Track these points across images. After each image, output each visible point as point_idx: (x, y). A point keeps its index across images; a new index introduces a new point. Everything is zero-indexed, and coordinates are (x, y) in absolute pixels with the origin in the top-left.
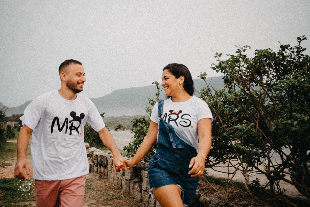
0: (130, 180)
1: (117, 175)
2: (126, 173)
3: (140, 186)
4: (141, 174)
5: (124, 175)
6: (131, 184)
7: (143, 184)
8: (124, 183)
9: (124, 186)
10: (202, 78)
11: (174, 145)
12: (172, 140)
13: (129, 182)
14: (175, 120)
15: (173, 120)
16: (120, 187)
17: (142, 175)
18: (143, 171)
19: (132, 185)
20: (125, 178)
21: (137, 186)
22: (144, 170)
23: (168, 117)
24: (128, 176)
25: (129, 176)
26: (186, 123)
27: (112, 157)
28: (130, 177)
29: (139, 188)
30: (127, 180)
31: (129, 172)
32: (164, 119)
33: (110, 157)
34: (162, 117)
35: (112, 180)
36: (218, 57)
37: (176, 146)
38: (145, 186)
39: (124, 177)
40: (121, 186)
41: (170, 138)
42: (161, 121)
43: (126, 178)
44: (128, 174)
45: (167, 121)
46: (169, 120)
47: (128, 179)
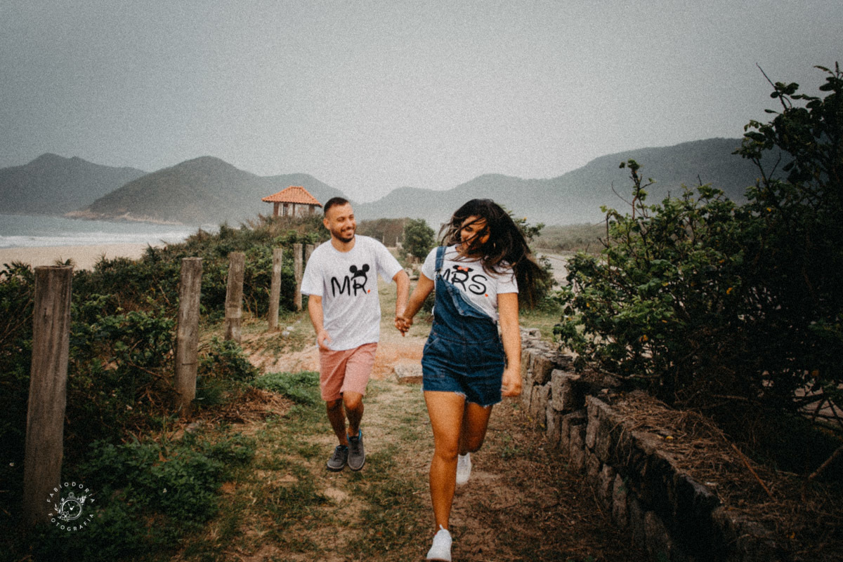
0: (564, 412)
1: (538, 394)
2: (554, 395)
3: (583, 434)
4: (585, 405)
5: (551, 398)
6: (563, 422)
7: (587, 431)
8: (550, 416)
9: (551, 425)
10: (750, 156)
11: (461, 312)
12: (456, 305)
13: (561, 418)
14: (462, 282)
15: (459, 281)
16: (543, 426)
17: (587, 406)
18: (590, 397)
19: (565, 426)
20: (552, 404)
21: (575, 431)
22: (593, 396)
23: (451, 276)
24: (559, 402)
25: (561, 401)
26: (478, 288)
27: (530, 345)
28: (562, 405)
29: (578, 438)
30: (558, 412)
31: (560, 394)
32: (445, 278)
33: (525, 346)
34: (442, 273)
35: (528, 402)
36: (781, 97)
37: (464, 313)
38: (591, 437)
39: (551, 402)
40: (546, 421)
41: (454, 302)
42: (440, 279)
43: (554, 406)
44: (558, 397)
45: (450, 281)
46: (453, 280)
47: (558, 409)
